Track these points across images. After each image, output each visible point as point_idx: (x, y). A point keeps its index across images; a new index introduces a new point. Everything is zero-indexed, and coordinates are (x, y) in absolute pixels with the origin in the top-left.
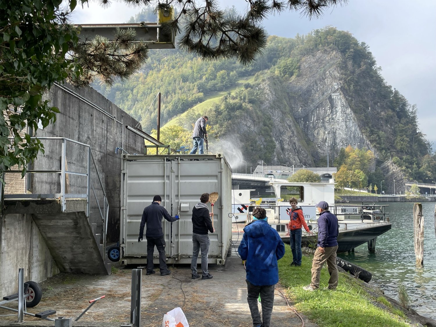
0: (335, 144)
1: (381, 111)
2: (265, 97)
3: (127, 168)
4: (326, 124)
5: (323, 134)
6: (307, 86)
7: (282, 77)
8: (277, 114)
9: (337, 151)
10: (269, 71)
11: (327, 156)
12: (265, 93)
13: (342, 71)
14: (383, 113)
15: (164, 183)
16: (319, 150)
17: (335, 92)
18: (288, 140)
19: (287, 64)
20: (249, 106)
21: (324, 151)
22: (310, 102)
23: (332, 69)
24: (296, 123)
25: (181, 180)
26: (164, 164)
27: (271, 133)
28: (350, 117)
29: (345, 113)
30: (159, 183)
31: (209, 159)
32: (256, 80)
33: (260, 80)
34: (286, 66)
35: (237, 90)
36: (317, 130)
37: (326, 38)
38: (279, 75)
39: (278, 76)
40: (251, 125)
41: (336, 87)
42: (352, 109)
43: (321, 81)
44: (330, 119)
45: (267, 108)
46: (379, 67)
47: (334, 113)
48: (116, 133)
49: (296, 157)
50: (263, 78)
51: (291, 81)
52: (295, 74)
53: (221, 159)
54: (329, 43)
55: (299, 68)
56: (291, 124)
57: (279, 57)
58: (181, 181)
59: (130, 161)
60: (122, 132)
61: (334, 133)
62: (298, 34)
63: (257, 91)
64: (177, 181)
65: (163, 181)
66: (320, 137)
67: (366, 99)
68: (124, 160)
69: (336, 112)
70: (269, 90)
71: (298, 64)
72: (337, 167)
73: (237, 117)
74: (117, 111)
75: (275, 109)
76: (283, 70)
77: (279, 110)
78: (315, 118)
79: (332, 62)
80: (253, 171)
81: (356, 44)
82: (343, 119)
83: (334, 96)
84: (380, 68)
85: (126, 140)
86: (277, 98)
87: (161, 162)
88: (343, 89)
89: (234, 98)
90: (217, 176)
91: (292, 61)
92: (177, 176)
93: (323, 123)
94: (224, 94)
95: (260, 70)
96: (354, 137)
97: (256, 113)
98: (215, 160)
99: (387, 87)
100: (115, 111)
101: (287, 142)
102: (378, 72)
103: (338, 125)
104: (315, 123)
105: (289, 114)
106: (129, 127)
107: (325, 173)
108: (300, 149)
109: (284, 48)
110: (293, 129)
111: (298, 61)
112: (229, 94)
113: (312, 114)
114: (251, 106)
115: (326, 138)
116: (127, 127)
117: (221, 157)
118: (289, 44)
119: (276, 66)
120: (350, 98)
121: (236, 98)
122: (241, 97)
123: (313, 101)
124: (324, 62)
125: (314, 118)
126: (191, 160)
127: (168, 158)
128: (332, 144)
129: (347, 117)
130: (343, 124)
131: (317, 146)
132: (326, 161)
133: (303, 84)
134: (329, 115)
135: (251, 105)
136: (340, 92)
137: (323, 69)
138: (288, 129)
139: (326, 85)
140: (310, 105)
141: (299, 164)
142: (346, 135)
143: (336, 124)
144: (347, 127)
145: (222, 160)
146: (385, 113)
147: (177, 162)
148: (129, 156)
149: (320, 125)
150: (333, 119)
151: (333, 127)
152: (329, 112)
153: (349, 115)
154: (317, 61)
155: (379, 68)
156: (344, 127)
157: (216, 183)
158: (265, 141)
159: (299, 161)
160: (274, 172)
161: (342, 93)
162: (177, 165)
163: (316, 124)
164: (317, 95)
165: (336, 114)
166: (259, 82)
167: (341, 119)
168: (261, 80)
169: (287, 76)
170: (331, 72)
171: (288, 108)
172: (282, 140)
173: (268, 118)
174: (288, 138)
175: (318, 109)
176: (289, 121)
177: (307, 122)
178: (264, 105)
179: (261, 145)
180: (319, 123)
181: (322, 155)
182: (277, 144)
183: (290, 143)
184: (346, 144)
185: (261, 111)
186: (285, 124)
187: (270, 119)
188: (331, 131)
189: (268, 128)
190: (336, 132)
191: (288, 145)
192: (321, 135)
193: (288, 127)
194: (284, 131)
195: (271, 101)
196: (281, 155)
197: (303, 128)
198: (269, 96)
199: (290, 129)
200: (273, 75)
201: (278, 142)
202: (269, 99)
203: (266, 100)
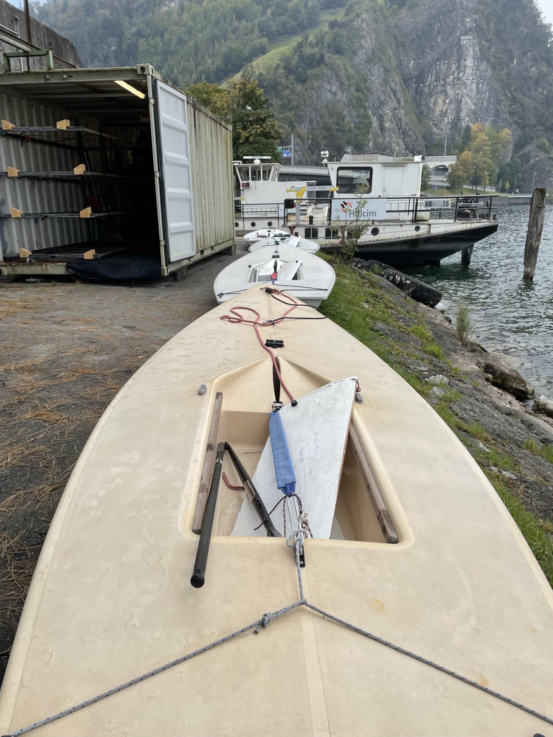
0: (458, 120)
1: (531, 66)
2: (360, 43)
4: (449, 88)
5: (442, 104)
6: (424, 24)
7: (388, 9)
8: (376, 72)
9: (459, 131)
11: (444, 139)
12: (361, 37)
14: (533, 69)
16: (435, 129)
17: (466, 34)
18: (390, 114)
20: (335, 59)
21: (442, 130)
22: (427, 50)
24: (404, 86)
27: (367, 104)
28: (484, 76)
29: (478, 70)
33: (353, 15)
35: (317, 31)
36: (434, 97)
38: (383, 5)
39: (381, 7)
40: (337, 90)
41: (469, 26)
42: (489, 62)
43: (446, 15)
44: (454, 79)
45: (363, 62)
47: (462, 69)
49: (401, 142)
50: (358, 10)
51: (401, 16)
52: (407, 3)
56: (398, 88)
61: (459, 102)
63: (349, 33)
66: (438, 108)
67: (511, 46)
69: (465, 67)
70: (367, 32)
72: (457, 155)
73: (316, 77)
75: (374, 64)
77: (380, 64)
78: (433, 78)
82: (474, 79)
83: (466, 40)
86: (379, 44)
88: (478, 29)
89: (312, 45)
93: (444, 86)
94: (299, 38)
96: (487, 108)
97: (346, 70)
99: (545, 25)
101: (390, 118)
103: (466, 88)
104: (432, 86)
105: (395, 71)
107: (439, 164)
108: (407, 128)
110: (399, 96)
112: (306, 38)
113: (429, 72)
114: (339, 59)
115: (447, 110)
120: (488, 45)
121: (316, 45)
122: (324, 42)
123: (432, 49)
125: (431, 78)
128: (454, 120)
129: (479, 76)
130: (474, 86)
131: (431, 123)
132: (443, 146)
133: (420, 19)
135: (339, 57)
136: (474, 33)
139: (453, 21)
140: (427, 57)
141: (403, 151)
142: (475, 104)
143: (463, 87)
144: (478, 92)
146: (537, 69)
149: (440, 88)
150: (459, 79)
151: (457, 92)
152: (454, 67)
153: (483, 72)
156: (475, 92)
158: (357, 117)
159: (404, 147)
161: (476, 35)
163: (434, 88)
164: (438, 39)
165: (464, 70)
166: (352, 18)
167: (471, 78)
168: (355, 14)
169: (395, 6)
171: (394, 62)
172: (382, 114)
173: (363, 79)
174: (391, 112)
175: (438, 62)
176: (394, 84)
177: (421, 85)
178: (358, 56)
179: (351, 122)
180: (438, 86)
181: (438, 137)
182: (374, 120)
183: (393, 119)
184: (473, 120)
185: (353, 66)
186: (388, 88)
187: (365, 80)
188: (454, 99)
189: (362, 94)
190: (461, 101)
191: (389, 122)
192: (439, 105)
193: (392, 93)
194: (385, 99)
195: (369, 50)
196: (379, 137)
197: (414, 95)
198: (367, 42)
199: (394, 96)
200: (373, 6)
201: (376, 118)
202: (367, 46)
203: (361, 49)
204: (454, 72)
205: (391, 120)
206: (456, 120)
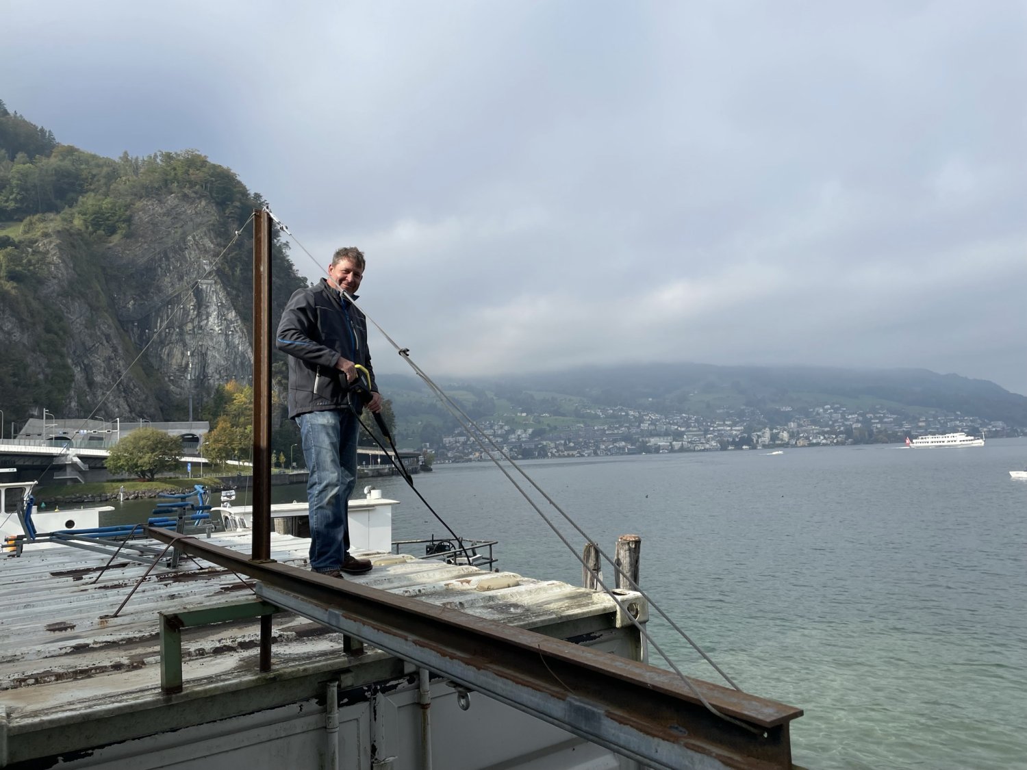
0: (204, 377)
2: (48, 270)
4: (188, 337)
5: (180, 356)
6: (145, 259)
8: (77, 309)
9: (208, 390)
10: (58, 218)
11: (188, 399)
12: (50, 263)
13: (219, 239)
16: (172, 387)
17: (206, 278)
18: (103, 365)
19: (100, 209)
20: (9, 287)
21: (182, 388)
22: (152, 290)
23: (199, 233)
24: (122, 330)
27: (64, 350)
28: (234, 326)
29: (225, 319)
33: (37, 233)
34: (98, 212)
36: (168, 347)
37: (187, 172)
38: (83, 229)
39: (80, 230)
40: (12, 329)
41: (207, 268)
42: (238, 313)
43: (176, 252)
44: (194, 327)
45: (55, 295)
46: (285, 242)
47: (204, 317)
49: (122, 401)
50: (45, 230)
51: (111, 245)
52: (119, 231)
54: (192, 184)
55: (129, 220)
56: (112, 332)
57: (83, 192)
61: (204, 355)
62: (126, 153)
63: (30, 257)
66: (174, 361)
69: (208, 315)
70: (59, 258)
71: (128, 213)
72: (209, 421)
75: (72, 299)
76: (93, 220)
77: (82, 300)
78: (164, 324)
79: (199, 220)
80: (17, 431)
81: (244, 193)
82: (221, 330)
83: (204, 285)
84: (287, 244)
86: (79, 275)
88: (220, 273)
91: (114, 205)
93: (181, 333)
95: (36, 212)
96: (242, 364)
97: (27, 303)
99: (299, 278)
101: (102, 370)
102: (284, 251)
103: (212, 339)
104: (163, 334)
105: (106, 311)
107: (184, 431)
108: (131, 384)
109: (94, 176)
110: (115, 342)
111: (127, 207)
113: (157, 315)
114: (15, 288)
115: (187, 365)
118: (105, 170)
119: (75, 210)
120: (234, 292)
123: (159, 290)
124: (182, 217)
125: (161, 325)
128: (198, 377)
129: (228, 327)
130: (222, 339)
131: (167, 379)
132: (187, 408)
133: (139, 253)
134: (192, 321)
135: (15, 285)
136: (215, 278)
137: (180, 231)
138: (105, 342)
139: (186, 261)
140: (153, 298)
141: (127, 415)
142: (226, 359)
143: (208, 338)
144: (228, 345)
149: (174, 337)
150: (201, 328)
151: (200, 343)
152: (193, 313)
153: (232, 322)
154: (168, 214)
155: (285, 244)
156: (223, 344)
158: (49, 366)
159: (127, 408)
160: (71, 433)
161: (219, 281)
163: (166, 336)
164: (167, 279)
165: (207, 318)
166: (35, 237)
167: (217, 329)
168: (39, 234)
169: (101, 232)
170: (197, 238)
171: (103, 299)
172: (88, 365)
173: (56, 317)
174: (104, 361)
175: (170, 306)
176: (106, 326)
177: (147, 331)
178: (46, 287)
179: (39, 373)
180: (172, 334)
181: (178, 397)
182: (76, 371)
183: (107, 372)
184: (225, 378)
185: (39, 299)
186: (97, 330)
187: (61, 319)
188: (196, 351)
189: (55, 336)
190: (206, 354)
191: (102, 375)
192: (175, 357)
193: (104, 338)
194: (94, 345)
195: (64, 281)
196: (86, 395)
197: (137, 342)
198: (60, 270)
199: (107, 342)
200: (67, 227)
201: (79, 369)
202: (60, 275)
203: (51, 278)
204: (193, 319)
205: (104, 373)
206: (202, 377)
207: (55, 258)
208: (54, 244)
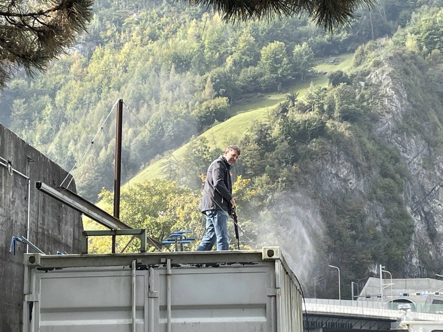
2: (382, 104)
3: (37, 289)
7: (425, 55)
8: (414, 146)
10: (390, 42)
12: (383, 96)
15: (131, 326)
19: (434, 23)
20: (343, 128)
25: (173, 317)
26: (131, 276)
27: (402, 196)
30: (118, 326)
31: (243, 264)
32: (358, 64)
33: (368, 64)
34: (432, 28)
35: (312, 89)
38: (417, 51)
39: (413, 53)
40: (348, 175)
45: (390, 132)
48: (13, 202)
50: (377, 59)
53: (273, 261)
57: (415, 7)
58: (173, 320)
59: (46, 270)
60: (26, 198)
63: (363, 91)
64: (163, 321)
65: (127, 321)
68: (30, 268)
70: (393, 88)
73: (312, 155)
74: (16, 147)
75: (408, 135)
76: (427, 38)
77: (419, 136)
80: (357, 292)
85: (37, 219)
86: (414, 106)
87: (124, 273)
89: (303, 109)
90: (264, 307)
92: (164, 308)
94: (281, 98)
95: (369, 39)
97: (362, 145)
98: (260, 264)
100: (10, 147)
106: (44, 186)
112: (293, 99)
114: (349, 129)
116: (39, 185)
117: (274, 257)
119: (408, 29)
121: (309, 108)
122: (322, 105)
126: (199, 266)
127: (139, 261)
135: (349, 125)
145: (278, 264)
147: (163, 272)
148: (43, 259)
157: (262, 324)
158: (387, 216)
160: (412, 295)
162: (163, 278)
166: (367, 68)
168: (371, 63)
169: (436, 51)
172: (429, 213)
173: (392, 158)
178: (380, 124)
179: (377, 225)
182: (416, 221)
185: (374, 139)
186: (436, 171)
187: (396, 159)
189: (392, 181)
194: (434, 189)
195: (398, 114)
196: (429, 249)
198: (394, 102)
200: (401, 51)
201: (419, 219)
202: (394, 109)
203: (385, 113)
207: (388, 89)
208: (386, 73)
